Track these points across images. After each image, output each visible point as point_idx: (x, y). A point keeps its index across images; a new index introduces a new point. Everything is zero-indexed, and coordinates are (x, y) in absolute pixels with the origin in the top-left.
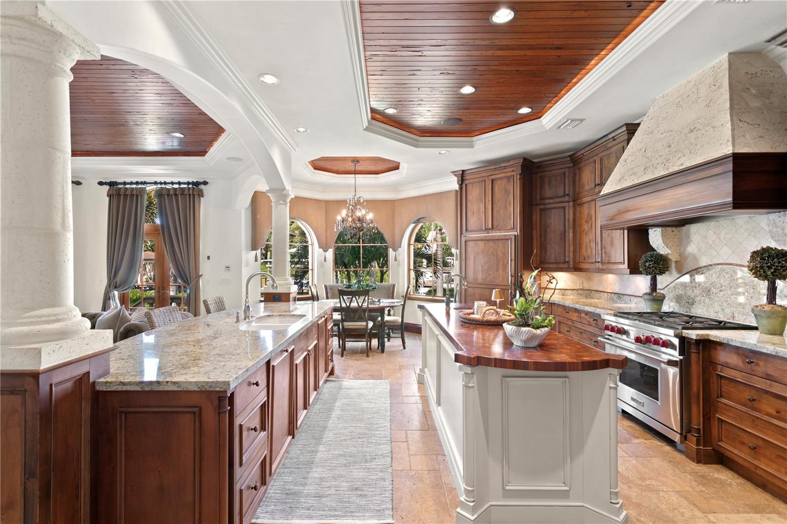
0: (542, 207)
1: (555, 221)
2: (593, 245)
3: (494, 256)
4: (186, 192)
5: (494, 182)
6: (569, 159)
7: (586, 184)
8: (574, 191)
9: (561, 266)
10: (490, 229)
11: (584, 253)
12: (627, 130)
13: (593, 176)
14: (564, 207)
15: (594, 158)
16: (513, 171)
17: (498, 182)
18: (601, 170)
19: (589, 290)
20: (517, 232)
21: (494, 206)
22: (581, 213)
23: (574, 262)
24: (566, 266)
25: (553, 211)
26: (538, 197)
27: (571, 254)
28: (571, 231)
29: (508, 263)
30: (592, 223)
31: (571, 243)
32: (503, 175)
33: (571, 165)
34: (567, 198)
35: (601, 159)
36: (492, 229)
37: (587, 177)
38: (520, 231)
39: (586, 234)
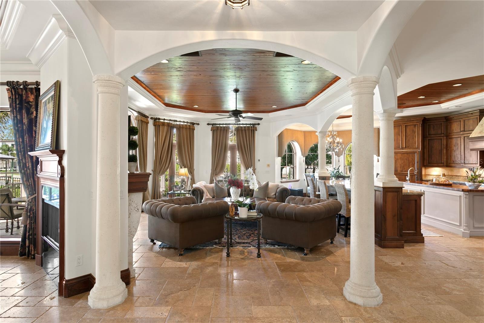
0: (430, 138)
1: (436, 145)
2: (459, 156)
3: (407, 160)
4: (250, 128)
5: (407, 127)
6: (444, 118)
7: (455, 130)
8: (447, 132)
9: (440, 165)
10: (404, 148)
11: (453, 159)
12: (480, 111)
13: (459, 127)
14: (441, 139)
15: (460, 120)
16: (417, 122)
17: (409, 127)
18: (464, 125)
19: (452, 175)
20: (419, 149)
21: (407, 137)
22: (451, 142)
23: (446, 163)
24: (442, 165)
25: (435, 140)
26: (427, 134)
27: (445, 160)
28: (445, 149)
29: (415, 163)
30: (458, 147)
31: (445, 155)
32: (411, 124)
33: (445, 120)
34: (443, 135)
35: (464, 121)
36: (406, 148)
37: (456, 127)
38: (421, 149)
39: (455, 151)
